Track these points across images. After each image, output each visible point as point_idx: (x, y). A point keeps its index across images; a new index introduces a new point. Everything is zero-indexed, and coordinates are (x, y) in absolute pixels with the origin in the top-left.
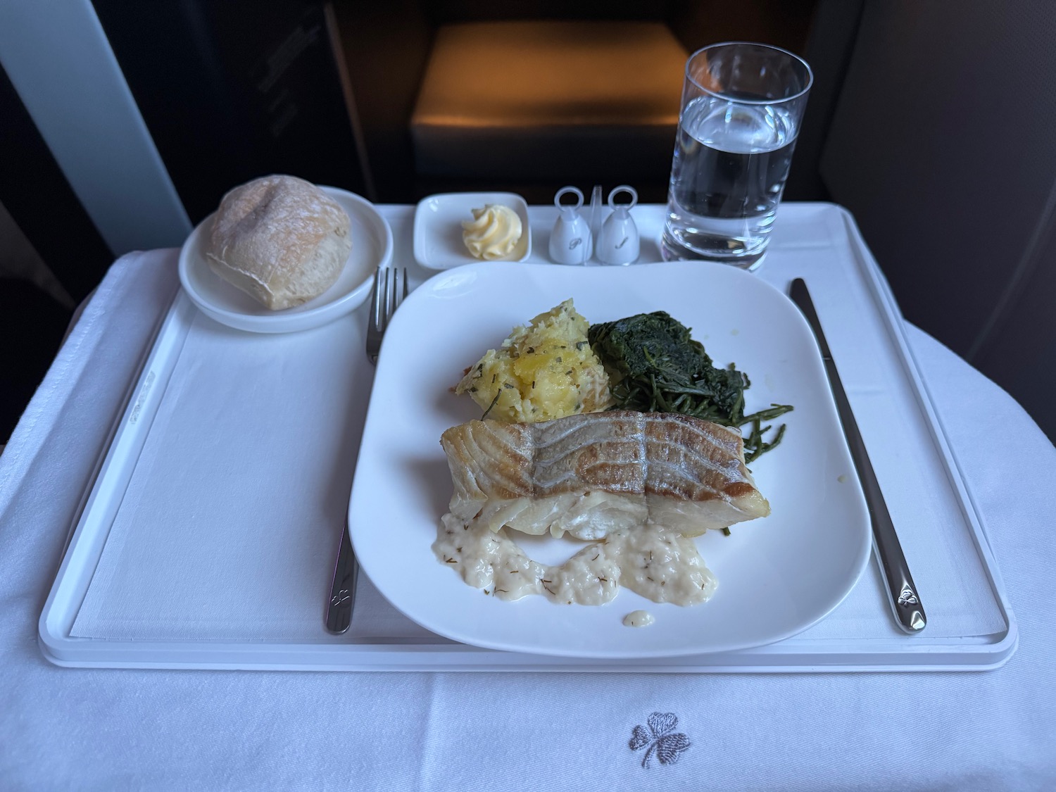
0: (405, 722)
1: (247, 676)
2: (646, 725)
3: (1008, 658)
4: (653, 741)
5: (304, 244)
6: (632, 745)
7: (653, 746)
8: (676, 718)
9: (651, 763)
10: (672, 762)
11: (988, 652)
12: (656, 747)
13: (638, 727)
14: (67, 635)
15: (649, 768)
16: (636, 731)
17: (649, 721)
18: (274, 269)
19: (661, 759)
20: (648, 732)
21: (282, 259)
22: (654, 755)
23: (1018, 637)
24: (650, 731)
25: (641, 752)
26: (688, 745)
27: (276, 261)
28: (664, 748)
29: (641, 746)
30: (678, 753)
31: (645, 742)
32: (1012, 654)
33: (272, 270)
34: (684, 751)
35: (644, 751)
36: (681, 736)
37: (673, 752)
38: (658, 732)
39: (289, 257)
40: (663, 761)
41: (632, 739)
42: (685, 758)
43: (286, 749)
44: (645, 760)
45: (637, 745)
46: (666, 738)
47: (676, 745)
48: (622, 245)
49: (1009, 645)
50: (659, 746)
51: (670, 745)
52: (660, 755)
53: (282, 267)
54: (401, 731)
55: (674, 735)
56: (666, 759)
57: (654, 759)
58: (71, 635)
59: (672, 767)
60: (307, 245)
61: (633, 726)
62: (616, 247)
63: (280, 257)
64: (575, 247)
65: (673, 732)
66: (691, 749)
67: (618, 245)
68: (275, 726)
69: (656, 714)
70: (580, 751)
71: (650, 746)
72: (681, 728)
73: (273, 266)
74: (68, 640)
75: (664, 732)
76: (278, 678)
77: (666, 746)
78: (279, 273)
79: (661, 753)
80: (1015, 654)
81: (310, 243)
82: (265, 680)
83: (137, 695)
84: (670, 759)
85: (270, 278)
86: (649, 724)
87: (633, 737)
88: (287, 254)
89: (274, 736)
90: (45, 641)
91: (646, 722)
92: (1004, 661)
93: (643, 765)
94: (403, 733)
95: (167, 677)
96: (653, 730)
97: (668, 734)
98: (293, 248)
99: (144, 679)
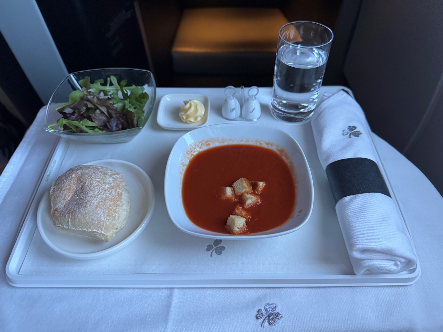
0: (161, 309)
1: (94, 290)
2: (263, 309)
3: (416, 280)
4: (266, 315)
5: (115, 203)
6: (257, 317)
7: (266, 318)
8: (276, 306)
9: (265, 325)
10: (274, 325)
11: (408, 277)
12: (267, 318)
13: (260, 309)
14: (18, 273)
15: (264, 327)
16: (259, 311)
17: (264, 307)
18: (105, 223)
19: (269, 323)
20: (264, 312)
21: (107, 216)
22: (266, 321)
23: (421, 270)
24: (265, 311)
25: (261, 320)
26: (281, 317)
27: (104, 217)
28: (271, 319)
29: (261, 318)
30: (276, 321)
31: (263, 316)
32: (418, 278)
33: (104, 223)
34: (279, 320)
35: (262, 320)
36: (278, 313)
37: (274, 320)
38: (268, 312)
39: (110, 213)
40: (270, 324)
41: (257, 315)
42: (279, 323)
43: (110, 321)
44: (262, 324)
45: (259, 317)
46: (271, 314)
47: (276, 317)
48: (252, 111)
49: (417, 274)
50: (269, 318)
51: (273, 317)
52: (269, 322)
53: (109, 220)
54: (159, 312)
55: (275, 313)
56: (271, 323)
57: (266, 323)
58: (19, 273)
59: (274, 327)
60: (117, 203)
61: (258, 309)
62: (250, 112)
63: (105, 215)
64: (232, 111)
65: (275, 312)
66: (282, 319)
67: (251, 111)
68: (106, 311)
69: (267, 304)
70: (235, 320)
71: (264, 318)
72: (278, 310)
73: (103, 221)
74: (18, 275)
75: (271, 312)
76: (107, 291)
77: (272, 318)
78: (108, 223)
79: (269, 321)
80: (419, 278)
81: (118, 201)
82: (102, 291)
83: (47, 298)
84: (273, 324)
85: (104, 228)
86: (264, 308)
87: (257, 314)
88: (108, 212)
89: (105, 315)
90: (8, 275)
91: (263, 307)
92: (415, 281)
93: (261, 326)
94: (160, 313)
95: (60, 291)
96: (266, 311)
97: (272, 312)
98: (111, 208)
99: (50, 291)
